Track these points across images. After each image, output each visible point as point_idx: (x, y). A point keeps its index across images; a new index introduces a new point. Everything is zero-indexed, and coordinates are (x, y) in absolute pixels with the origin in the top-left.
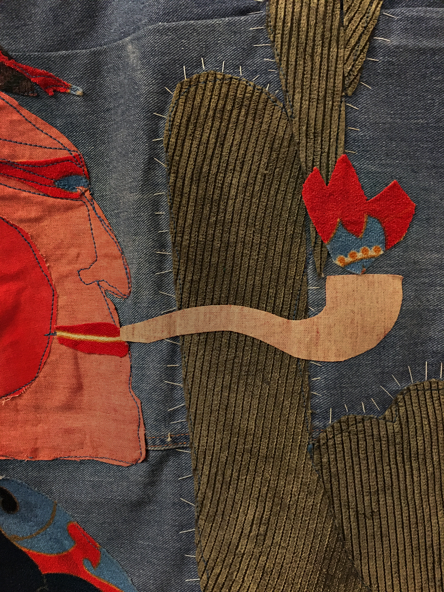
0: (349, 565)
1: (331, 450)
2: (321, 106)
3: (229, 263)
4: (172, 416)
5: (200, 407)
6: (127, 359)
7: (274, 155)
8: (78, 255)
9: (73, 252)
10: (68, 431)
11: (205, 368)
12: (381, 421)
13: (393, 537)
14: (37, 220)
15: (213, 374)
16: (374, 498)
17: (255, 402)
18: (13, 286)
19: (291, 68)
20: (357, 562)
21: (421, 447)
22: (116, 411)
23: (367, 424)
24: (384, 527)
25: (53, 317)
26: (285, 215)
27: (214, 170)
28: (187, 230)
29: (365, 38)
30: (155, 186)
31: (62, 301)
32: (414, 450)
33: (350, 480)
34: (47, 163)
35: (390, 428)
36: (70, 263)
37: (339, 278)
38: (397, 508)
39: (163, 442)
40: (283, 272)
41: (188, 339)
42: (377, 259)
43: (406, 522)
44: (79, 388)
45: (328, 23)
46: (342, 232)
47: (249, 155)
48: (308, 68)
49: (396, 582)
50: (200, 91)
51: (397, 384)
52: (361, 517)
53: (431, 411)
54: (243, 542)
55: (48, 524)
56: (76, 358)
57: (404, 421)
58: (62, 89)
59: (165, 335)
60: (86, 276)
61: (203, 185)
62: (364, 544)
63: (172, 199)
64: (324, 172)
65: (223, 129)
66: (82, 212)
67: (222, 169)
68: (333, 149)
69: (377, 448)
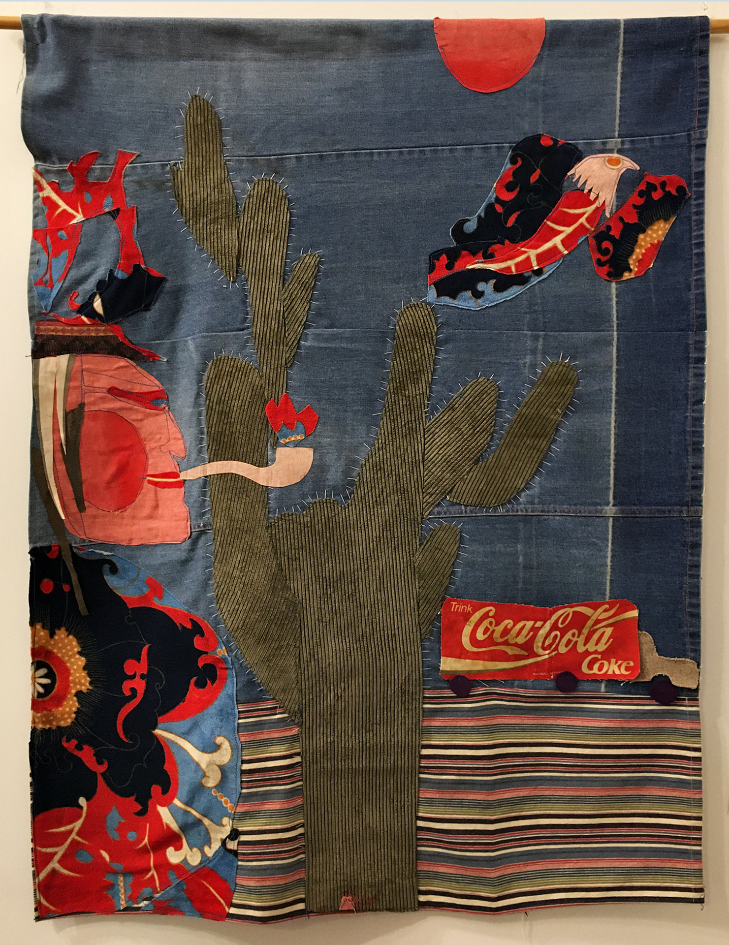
0: (284, 582)
1: (277, 528)
2: (275, 372)
3: (232, 441)
4: (204, 514)
5: (217, 509)
6: (183, 489)
7: (254, 393)
8: (160, 438)
9: (158, 436)
10: (150, 529)
11: (220, 490)
12: (302, 516)
13: (306, 571)
14: (141, 420)
15: (223, 493)
16: (297, 551)
17: (242, 506)
18: (127, 453)
19: (262, 355)
20: (288, 582)
21: (321, 529)
22: (176, 515)
23: (294, 517)
24: (302, 565)
25: (145, 470)
26: (258, 420)
27: (227, 399)
28: (214, 426)
29: (296, 342)
30: (200, 405)
31: (150, 461)
32: (317, 530)
33: (285, 542)
34: (148, 393)
35: (305, 519)
36: (156, 442)
37: (283, 448)
38: (308, 557)
39: (199, 527)
40: (257, 445)
41: (212, 477)
42: (301, 441)
43: (312, 564)
44: (157, 506)
45: (279, 335)
46: (285, 429)
47: (243, 392)
48: (270, 355)
49: (307, 593)
50: (221, 363)
51: (310, 500)
52: (290, 560)
53: (326, 512)
54: (235, 571)
55: (135, 580)
56: (156, 491)
57: (312, 516)
58: (157, 358)
59: (202, 475)
60: (164, 449)
61: (221, 405)
62: (291, 573)
63: (207, 412)
64: (276, 401)
65: (231, 381)
66: (163, 417)
67: (230, 398)
68: (281, 390)
69: (299, 528)
